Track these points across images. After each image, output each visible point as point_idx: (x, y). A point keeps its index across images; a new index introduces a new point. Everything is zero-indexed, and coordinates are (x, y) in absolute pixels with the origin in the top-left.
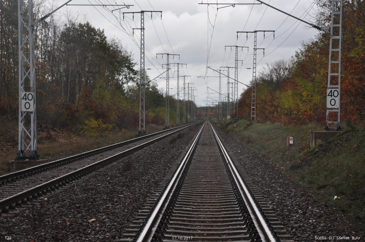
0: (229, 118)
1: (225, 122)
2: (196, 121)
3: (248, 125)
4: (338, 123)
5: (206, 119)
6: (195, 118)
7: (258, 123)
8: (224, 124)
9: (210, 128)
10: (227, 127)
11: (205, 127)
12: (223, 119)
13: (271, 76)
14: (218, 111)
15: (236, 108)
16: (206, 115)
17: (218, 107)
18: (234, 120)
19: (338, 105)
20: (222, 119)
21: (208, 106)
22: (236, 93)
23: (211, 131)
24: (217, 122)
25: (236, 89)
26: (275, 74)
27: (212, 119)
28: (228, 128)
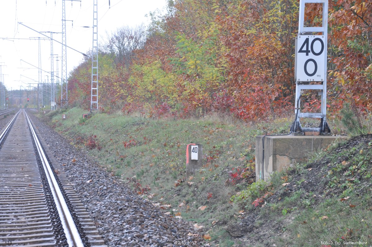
0: (54, 105)
1: (49, 112)
2: (5, 110)
3: (86, 116)
4: (323, 116)
5: (21, 107)
6: (5, 105)
7: (103, 113)
8: (47, 115)
9: (26, 120)
10: (51, 119)
11: (18, 118)
12: (45, 107)
13: (112, 47)
14: (37, 97)
15: (64, 91)
16: (21, 102)
17: (37, 90)
18: (61, 108)
19: (322, 74)
20: (43, 106)
21: (23, 89)
22: (64, 68)
23: (27, 125)
24: (37, 111)
25: (64, 63)
26: (117, 44)
27: (29, 107)
28: (53, 121)
